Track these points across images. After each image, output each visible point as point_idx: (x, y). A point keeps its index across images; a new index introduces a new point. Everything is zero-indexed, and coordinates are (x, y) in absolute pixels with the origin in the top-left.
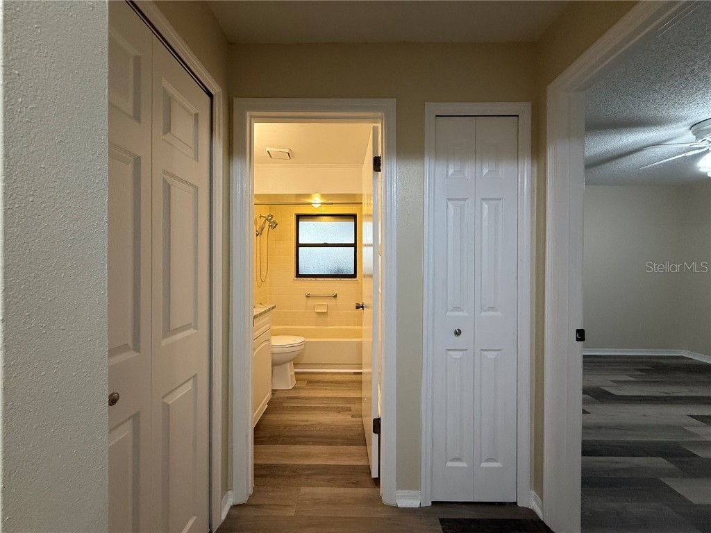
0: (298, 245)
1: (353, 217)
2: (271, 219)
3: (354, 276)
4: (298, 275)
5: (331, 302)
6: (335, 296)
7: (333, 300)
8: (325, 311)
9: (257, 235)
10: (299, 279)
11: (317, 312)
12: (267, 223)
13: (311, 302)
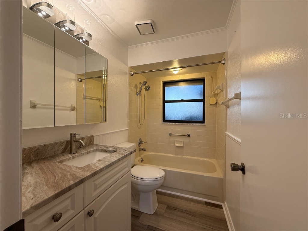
0: (165, 102)
1: (202, 81)
2: (145, 84)
3: (203, 122)
4: (165, 120)
5: (187, 140)
6: (189, 136)
7: (188, 139)
8: (181, 145)
9: (137, 95)
10: (165, 123)
11: (176, 146)
12: (144, 87)
13: (173, 139)
